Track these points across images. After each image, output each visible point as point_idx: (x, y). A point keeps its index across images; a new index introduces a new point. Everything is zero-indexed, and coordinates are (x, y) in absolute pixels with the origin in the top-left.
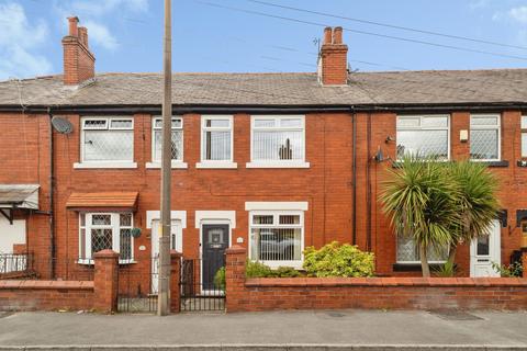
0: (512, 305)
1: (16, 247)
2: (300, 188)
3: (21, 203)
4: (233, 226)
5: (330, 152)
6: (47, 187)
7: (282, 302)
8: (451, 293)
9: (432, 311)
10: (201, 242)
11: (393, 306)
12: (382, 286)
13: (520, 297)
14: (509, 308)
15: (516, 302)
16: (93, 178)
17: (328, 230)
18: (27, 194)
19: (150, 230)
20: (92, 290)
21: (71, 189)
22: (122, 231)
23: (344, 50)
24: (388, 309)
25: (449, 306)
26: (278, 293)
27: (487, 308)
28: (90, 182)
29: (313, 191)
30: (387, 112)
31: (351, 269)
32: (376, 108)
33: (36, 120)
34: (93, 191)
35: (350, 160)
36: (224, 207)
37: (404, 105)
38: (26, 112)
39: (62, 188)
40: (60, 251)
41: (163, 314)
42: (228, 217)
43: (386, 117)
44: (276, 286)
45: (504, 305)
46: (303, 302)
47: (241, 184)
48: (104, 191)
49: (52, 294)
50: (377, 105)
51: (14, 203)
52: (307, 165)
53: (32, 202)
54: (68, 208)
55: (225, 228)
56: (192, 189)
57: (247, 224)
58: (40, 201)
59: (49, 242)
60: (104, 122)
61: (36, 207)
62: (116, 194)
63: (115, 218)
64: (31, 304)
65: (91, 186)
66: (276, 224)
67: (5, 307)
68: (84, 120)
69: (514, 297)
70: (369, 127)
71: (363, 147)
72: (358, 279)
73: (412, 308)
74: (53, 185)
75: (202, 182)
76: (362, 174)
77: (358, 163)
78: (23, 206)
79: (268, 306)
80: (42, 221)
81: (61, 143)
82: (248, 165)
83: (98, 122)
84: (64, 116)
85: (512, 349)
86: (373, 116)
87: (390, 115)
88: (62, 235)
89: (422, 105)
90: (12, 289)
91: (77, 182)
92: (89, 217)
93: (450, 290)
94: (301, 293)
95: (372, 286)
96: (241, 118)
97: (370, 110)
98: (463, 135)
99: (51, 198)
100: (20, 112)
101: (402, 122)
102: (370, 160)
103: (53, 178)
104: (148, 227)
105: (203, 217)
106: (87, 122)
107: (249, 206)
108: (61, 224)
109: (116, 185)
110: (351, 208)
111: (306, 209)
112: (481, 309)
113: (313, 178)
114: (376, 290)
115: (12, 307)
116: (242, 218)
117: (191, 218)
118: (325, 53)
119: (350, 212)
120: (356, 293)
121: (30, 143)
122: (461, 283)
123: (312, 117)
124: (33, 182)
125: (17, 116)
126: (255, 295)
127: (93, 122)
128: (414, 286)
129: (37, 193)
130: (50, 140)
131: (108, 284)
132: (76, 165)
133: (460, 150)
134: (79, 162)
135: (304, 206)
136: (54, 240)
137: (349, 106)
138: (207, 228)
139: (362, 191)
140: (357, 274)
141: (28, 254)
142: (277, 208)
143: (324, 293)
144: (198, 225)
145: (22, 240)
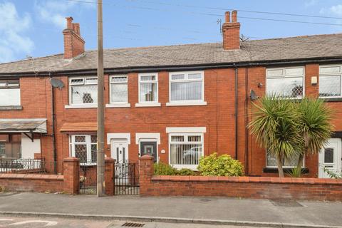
0: (331, 198)
1: (35, 155)
2: (200, 118)
3: (35, 129)
4: (159, 142)
5: (221, 94)
6: (51, 120)
7: (174, 191)
8: (287, 188)
9: (272, 199)
10: (140, 152)
11: (246, 195)
12: (239, 182)
13: (336, 192)
14: (328, 199)
15: (334, 195)
16: (76, 115)
17: (219, 146)
18: (39, 124)
19: (110, 145)
20: (62, 180)
21: (64, 121)
22: (92, 145)
23: (237, 26)
24: (243, 197)
25: (285, 197)
26: (171, 185)
27: (313, 199)
28: (74, 116)
29: (209, 120)
30: (259, 66)
31: (223, 171)
32: (251, 64)
33: (44, 80)
34: (76, 122)
35: (234, 99)
36: (153, 131)
37: (270, 61)
38: (37, 76)
39: (59, 120)
40: (59, 157)
41: (99, 196)
42: (156, 137)
43: (259, 69)
44: (170, 181)
45: (325, 197)
46: (188, 191)
47: (163, 117)
48: (82, 122)
49: (42, 182)
50: (251, 62)
51: (31, 130)
52: (205, 103)
53: (42, 128)
54: (62, 132)
55: (154, 144)
56: (134, 120)
57: (168, 141)
58: (47, 128)
59: (53, 152)
60: (82, 80)
61: (45, 132)
62: (89, 123)
63: (88, 138)
64: (30, 188)
65: (75, 119)
66: (186, 142)
67: (17, 189)
68: (70, 79)
69: (332, 192)
70: (247, 77)
71: (243, 91)
72: (227, 178)
73: (260, 198)
74: (54, 119)
75: (139, 115)
76: (242, 109)
77: (239, 101)
78: (36, 131)
79: (165, 193)
80: (48, 140)
81: (58, 94)
82: (168, 104)
83: (79, 80)
84: (59, 78)
85: (301, 226)
86: (249, 70)
87: (261, 68)
88: (60, 148)
89: (283, 61)
90: (20, 179)
91: (67, 117)
92: (73, 137)
93: (286, 186)
94: (186, 186)
95: (232, 182)
96: (163, 74)
97: (246, 65)
98: (314, 80)
99: (53, 126)
100: (34, 76)
101: (270, 72)
102: (247, 99)
103: (54, 114)
104: (108, 143)
105: (141, 137)
106: (72, 81)
107: (168, 130)
108: (59, 142)
109: (90, 118)
110: (235, 131)
111: (205, 131)
112: (308, 200)
113: (209, 112)
114: (234, 185)
115: (21, 189)
116: (164, 137)
117: (133, 138)
118: (225, 28)
119: (234, 134)
120: (222, 186)
121: (40, 94)
122: (294, 181)
123: (208, 72)
124: (43, 117)
125: (33, 78)
126: (157, 186)
127: (76, 81)
128: (260, 182)
129: (45, 123)
130: (51, 92)
131: (71, 177)
132: (66, 107)
133: (311, 90)
134: (68, 104)
135: (203, 129)
136: (55, 150)
137: (232, 64)
138: (143, 144)
139: (242, 120)
140: (227, 174)
141: (41, 159)
142: (186, 131)
143: (201, 186)
144: (137, 142)
145: (39, 151)
